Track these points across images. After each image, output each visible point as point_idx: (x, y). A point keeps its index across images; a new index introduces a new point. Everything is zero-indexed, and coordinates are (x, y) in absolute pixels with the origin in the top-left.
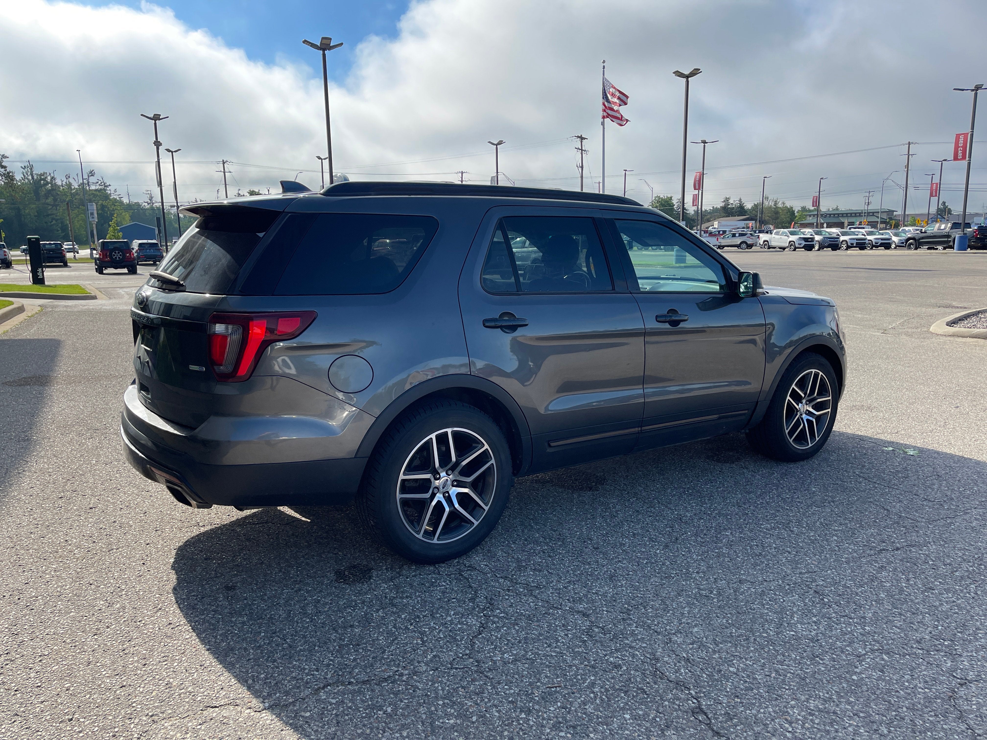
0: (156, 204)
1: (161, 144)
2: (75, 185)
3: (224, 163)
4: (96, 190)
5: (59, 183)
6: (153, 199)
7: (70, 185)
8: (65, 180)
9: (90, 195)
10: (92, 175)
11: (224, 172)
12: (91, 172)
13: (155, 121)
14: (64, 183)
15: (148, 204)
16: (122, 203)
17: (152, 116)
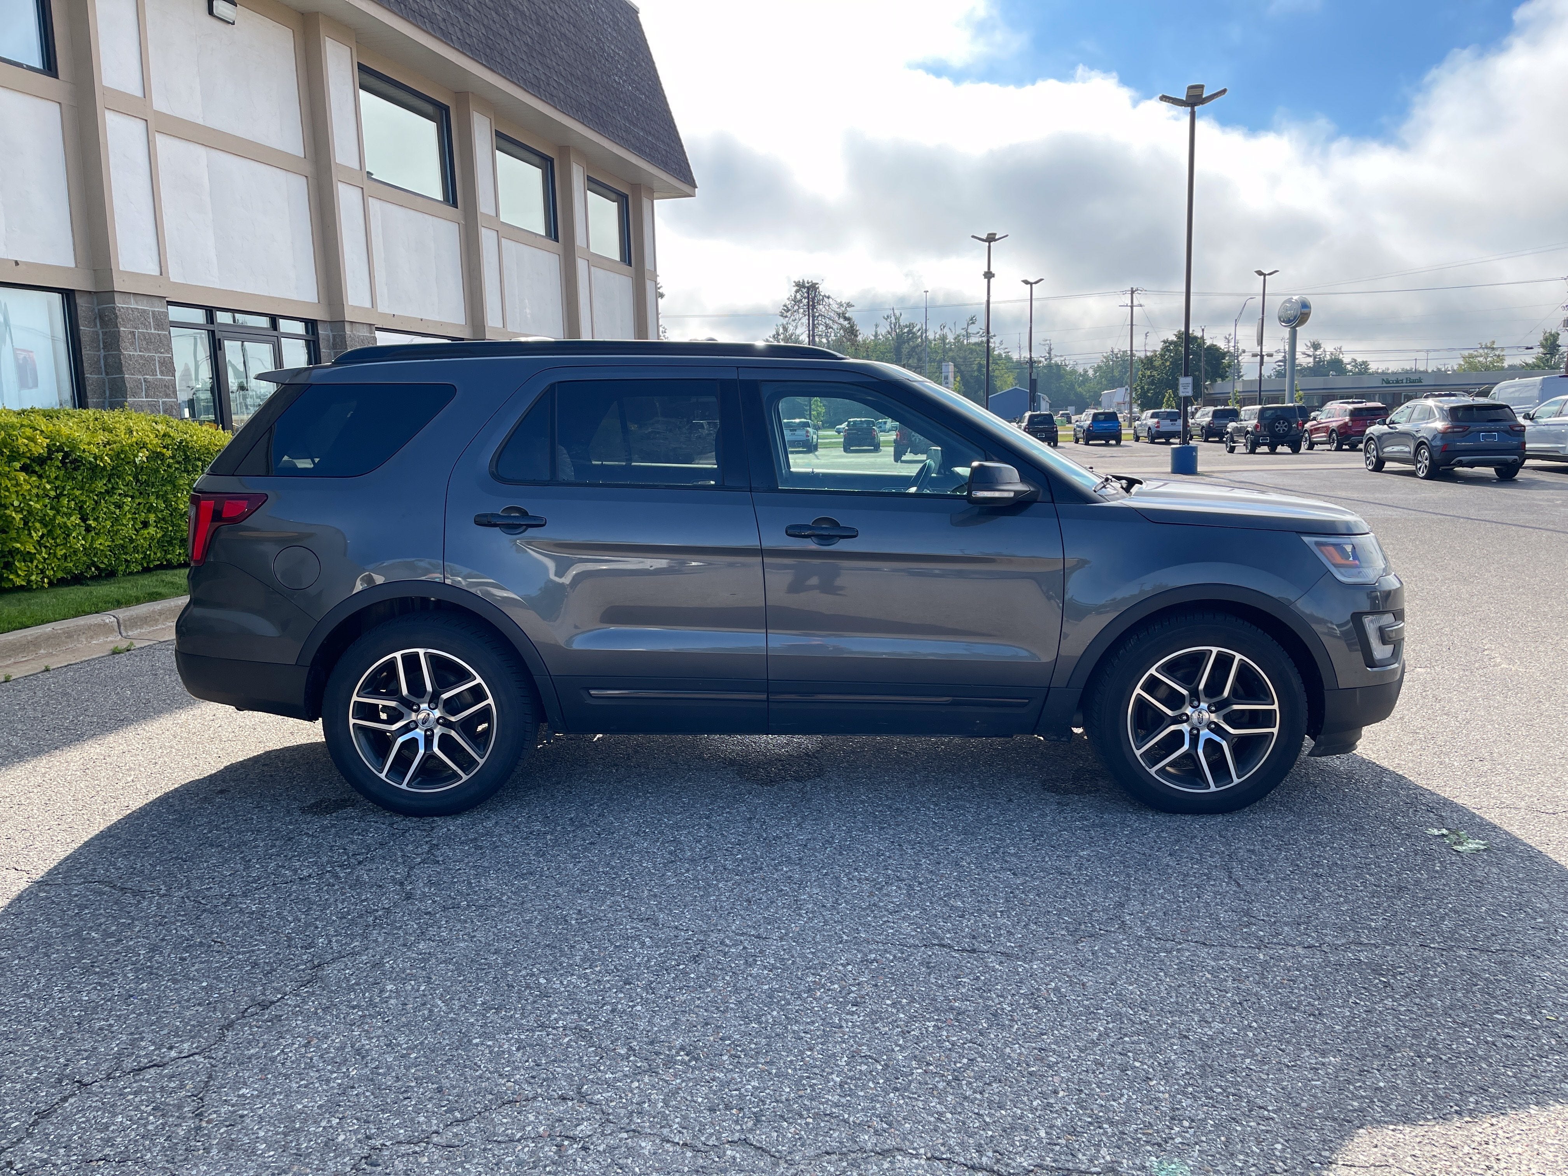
0: (1056, 359)
1: (993, 276)
2: (951, 338)
3: (1132, 292)
4: (975, 344)
5: (931, 336)
6: (1053, 353)
7: (943, 338)
8: (939, 332)
9: (965, 351)
10: (973, 323)
11: (1132, 307)
12: (972, 319)
13: (990, 242)
14: (937, 336)
15: (1046, 360)
16: (1009, 359)
17: (984, 237)
